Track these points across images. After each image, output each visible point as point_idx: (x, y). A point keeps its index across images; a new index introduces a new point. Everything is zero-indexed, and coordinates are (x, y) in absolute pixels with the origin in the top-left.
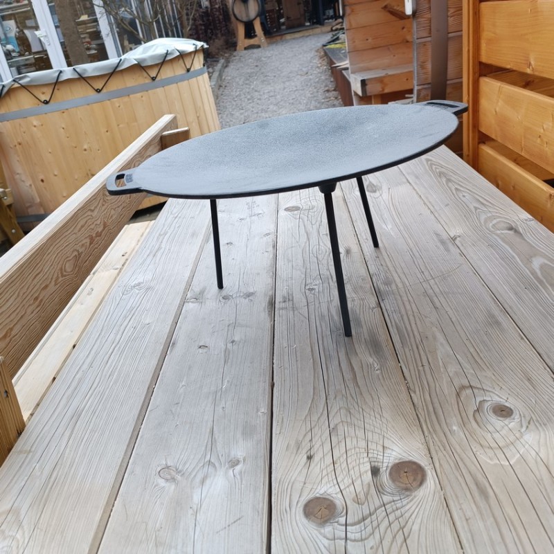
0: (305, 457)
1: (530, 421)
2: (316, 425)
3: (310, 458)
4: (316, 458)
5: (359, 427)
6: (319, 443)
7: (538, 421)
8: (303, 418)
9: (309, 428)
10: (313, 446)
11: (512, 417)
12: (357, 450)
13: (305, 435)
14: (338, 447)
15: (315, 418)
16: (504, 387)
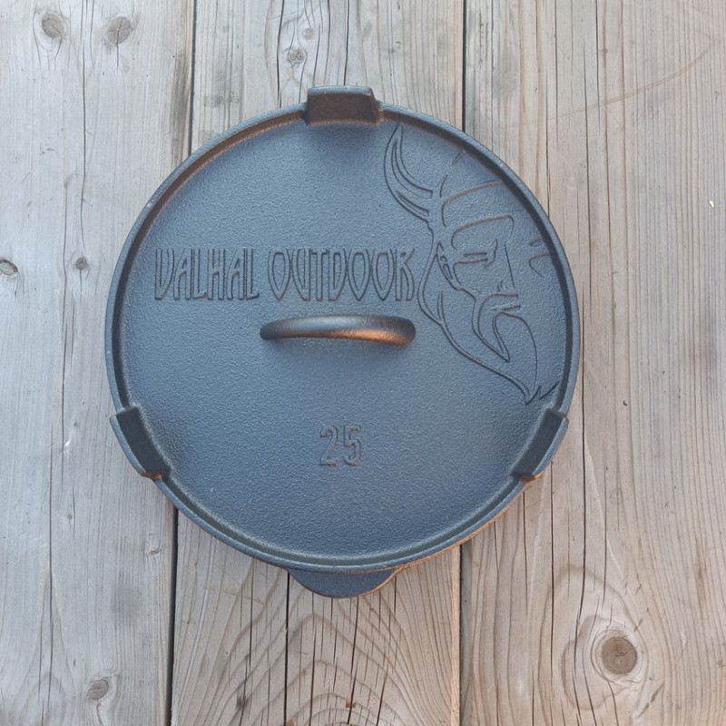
0: (234, 700)
1: (656, 693)
2: (261, 615)
3: (243, 704)
4: (255, 708)
5: (344, 638)
6: (262, 669)
7: (671, 696)
8: (238, 588)
9: (246, 622)
10: (252, 674)
11: (631, 675)
12: (332, 700)
13: (238, 640)
14: (297, 685)
15: (261, 593)
16: (645, 586)
